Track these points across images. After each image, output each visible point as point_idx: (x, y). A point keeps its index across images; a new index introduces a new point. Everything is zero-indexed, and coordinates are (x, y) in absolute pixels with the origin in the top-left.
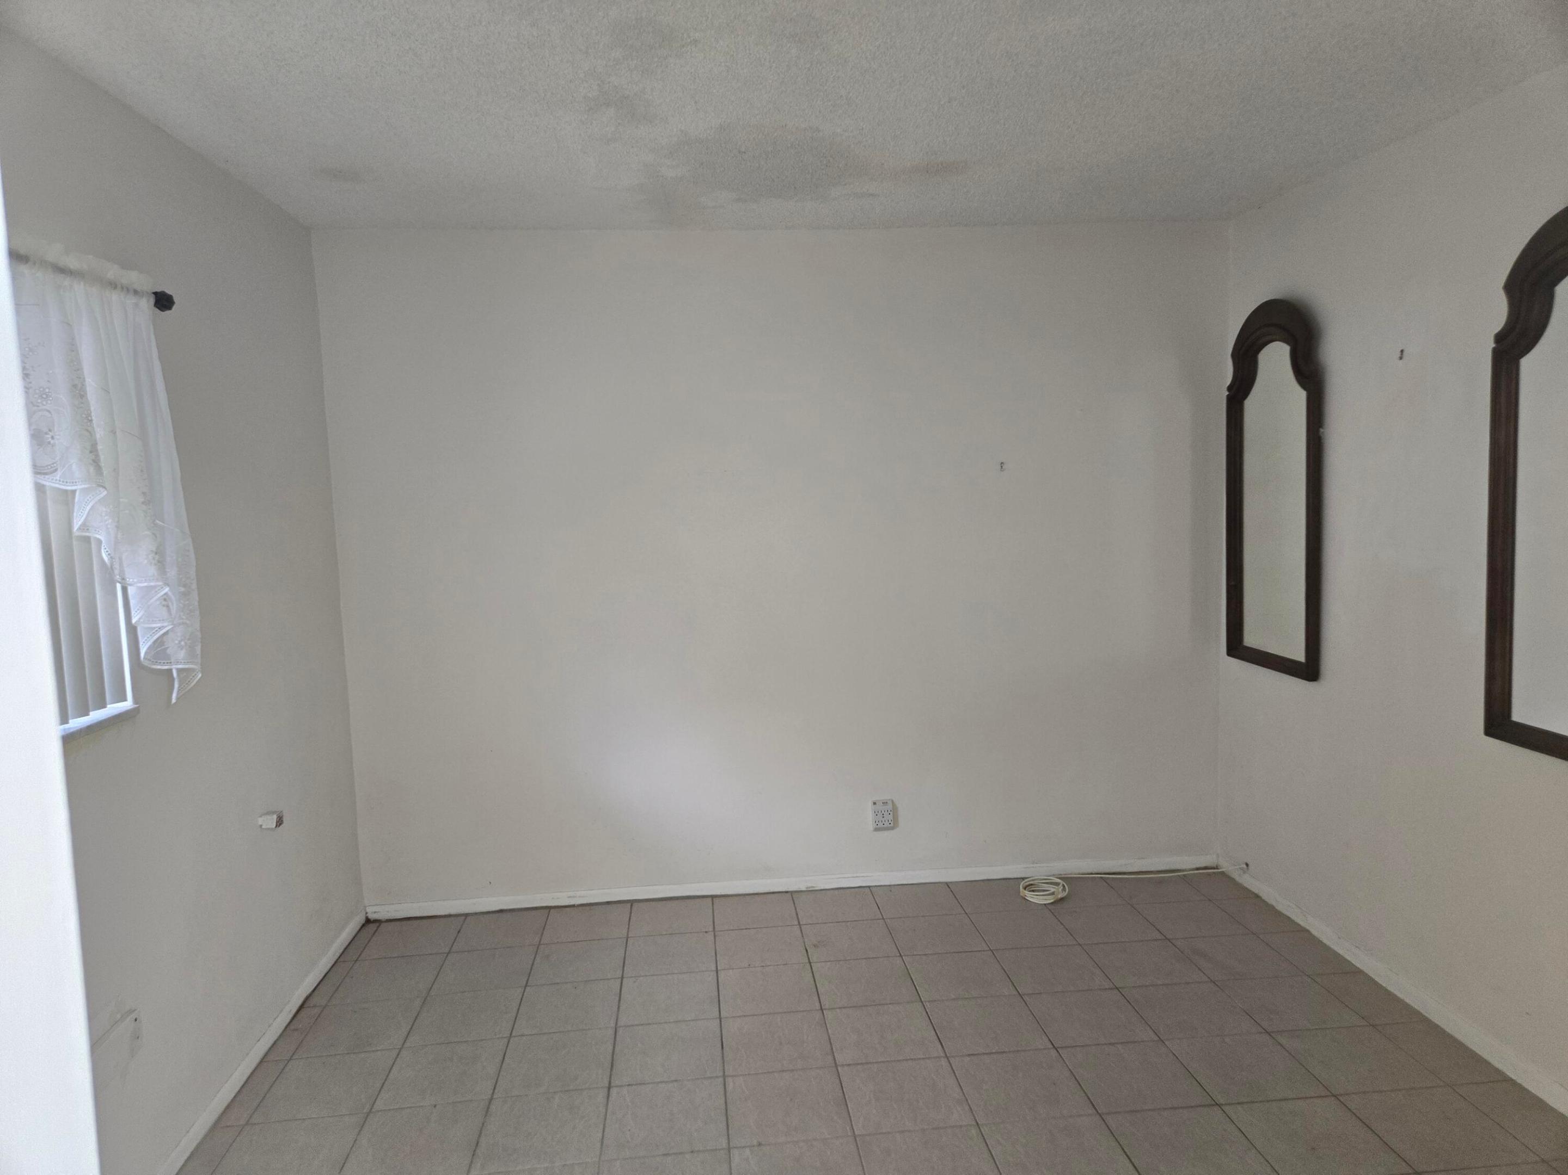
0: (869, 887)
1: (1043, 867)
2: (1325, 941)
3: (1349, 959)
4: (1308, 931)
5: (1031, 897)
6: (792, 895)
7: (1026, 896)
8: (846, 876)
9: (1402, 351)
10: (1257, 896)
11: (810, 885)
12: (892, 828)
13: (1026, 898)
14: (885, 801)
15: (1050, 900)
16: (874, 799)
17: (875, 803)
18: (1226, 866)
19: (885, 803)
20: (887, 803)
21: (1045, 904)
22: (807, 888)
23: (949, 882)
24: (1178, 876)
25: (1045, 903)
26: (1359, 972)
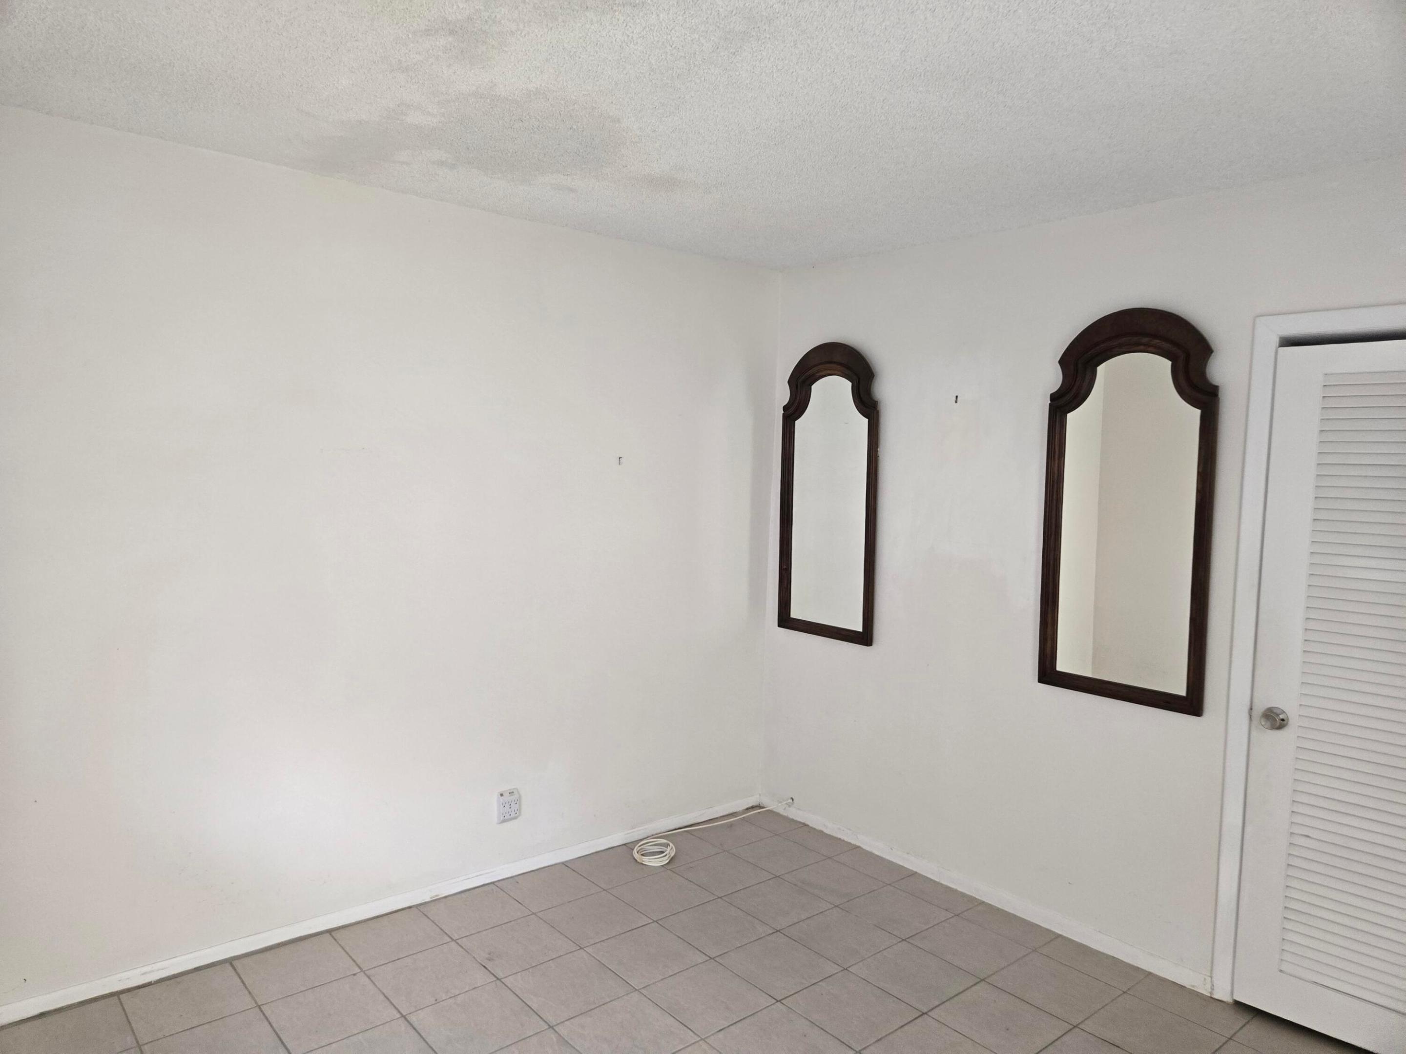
0: (493, 883)
1: (640, 830)
2: (877, 853)
3: (901, 864)
4: (859, 847)
5: (647, 860)
6: (419, 908)
7: (643, 861)
8: (471, 876)
9: (957, 397)
10: (805, 825)
11: (433, 894)
12: (515, 818)
13: (644, 863)
14: (512, 791)
15: (665, 861)
16: (501, 790)
17: (502, 795)
18: (772, 805)
19: (511, 793)
20: (513, 792)
21: (662, 866)
22: (431, 898)
23: (566, 862)
24: (740, 818)
25: (662, 864)
26: (914, 874)
